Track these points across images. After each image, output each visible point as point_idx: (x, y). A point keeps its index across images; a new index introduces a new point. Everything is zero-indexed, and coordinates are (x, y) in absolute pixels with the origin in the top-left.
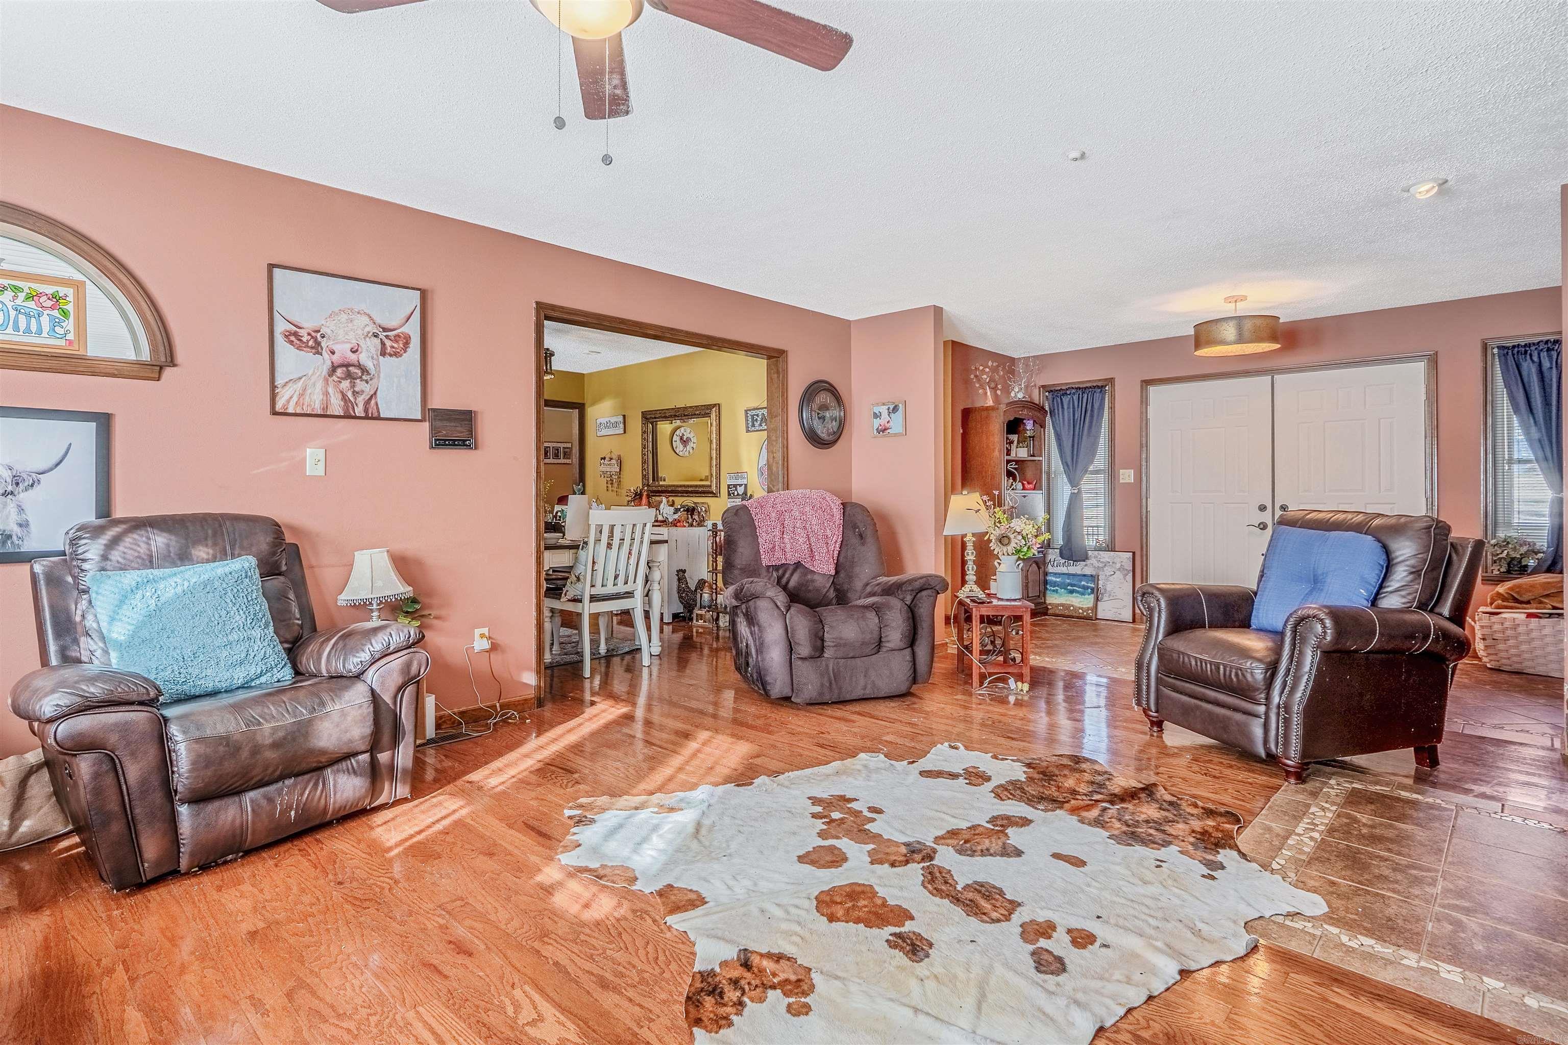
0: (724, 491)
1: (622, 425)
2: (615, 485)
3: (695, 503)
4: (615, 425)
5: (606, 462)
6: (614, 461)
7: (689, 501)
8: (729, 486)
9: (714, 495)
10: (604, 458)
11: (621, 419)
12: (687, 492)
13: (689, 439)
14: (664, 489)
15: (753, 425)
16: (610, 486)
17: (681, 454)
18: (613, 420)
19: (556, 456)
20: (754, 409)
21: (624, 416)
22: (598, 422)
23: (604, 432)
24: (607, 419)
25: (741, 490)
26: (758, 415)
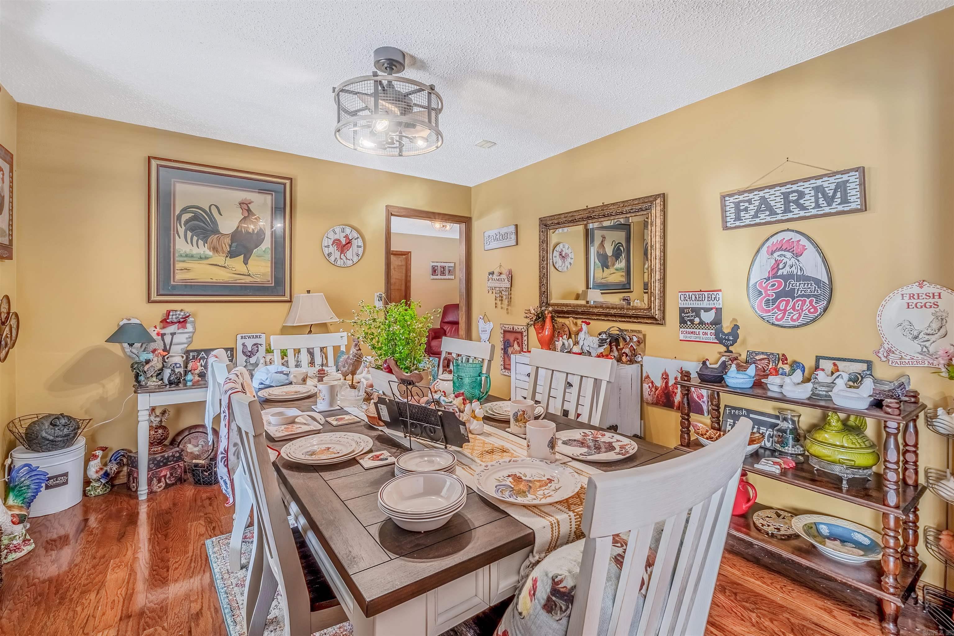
0: (672, 316)
1: (513, 236)
2: (506, 302)
3: (620, 330)
4: (505, 237)
5: (495, 277)
6: (503, 276)
7: (614, 327)
8: (682, 310)
9: (652, 320)
10: (493, 273)
11: (512, 229)
12: (606, 315)
13: (567, 255)
14: (570, 309)
15: (738, 218)
16: (499, 303)
17: (560, 269)
18: (503, 231)
19: (443, 273)
20: (741, 193)
21: (516, 226)
22: (486, 234)
23: (494, 245)
24: (496, 231)
25: (708, 317)
26: (750, 202)
